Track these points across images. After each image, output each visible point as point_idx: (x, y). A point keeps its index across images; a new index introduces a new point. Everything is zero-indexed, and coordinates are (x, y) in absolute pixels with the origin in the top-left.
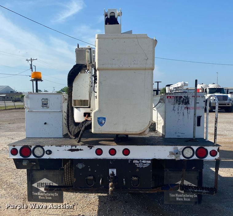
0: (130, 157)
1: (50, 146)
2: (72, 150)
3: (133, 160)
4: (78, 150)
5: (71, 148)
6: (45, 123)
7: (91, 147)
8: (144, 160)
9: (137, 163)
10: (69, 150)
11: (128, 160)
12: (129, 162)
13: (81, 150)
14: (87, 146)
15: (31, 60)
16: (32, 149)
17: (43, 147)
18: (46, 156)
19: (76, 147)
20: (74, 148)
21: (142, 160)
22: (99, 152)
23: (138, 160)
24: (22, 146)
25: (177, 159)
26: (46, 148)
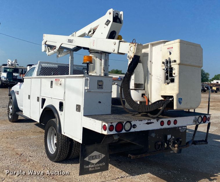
1: (135, 121)
2: (148, 123)
3: (179, 127)
4: (151, 123)
5: (147, 122)
6: (100, 102)
7: (158, 120)
9: (181, 129)
10: (146, 124)
11: (176, 127)
12: (177, 129)
13: (153, 123)
14: (156, 120)
16: (124, 124)
17: (131, 122)
18: (133, 130)
19: (150, 120)
20: (149, 121)
21: (183, 127)
22: (162, 123)
23: (181, 127)
24: (117, 123)
26: (133, 123)
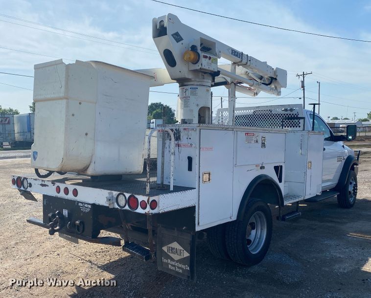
0: (78, 198)
3: (79, 202)
8: (86, 203)
12: (76, 204)
13: (47, 186)
15: (304, 74)
20: (43, 183)
23: (82, 203)
25: (110, 207)
